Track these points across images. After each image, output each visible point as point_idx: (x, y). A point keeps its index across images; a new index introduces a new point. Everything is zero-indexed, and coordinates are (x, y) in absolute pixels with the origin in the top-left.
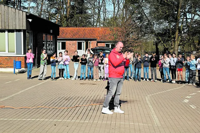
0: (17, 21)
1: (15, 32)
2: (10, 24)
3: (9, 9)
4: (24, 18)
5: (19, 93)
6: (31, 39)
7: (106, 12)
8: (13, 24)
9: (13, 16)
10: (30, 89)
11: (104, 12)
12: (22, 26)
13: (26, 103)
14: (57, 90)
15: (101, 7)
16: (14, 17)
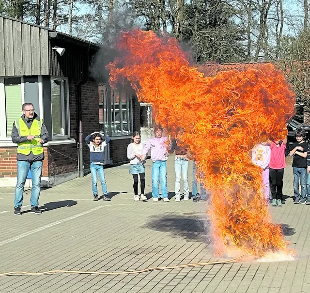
0: (27, 54)
1: (22, 84)
2: (8, 64)
3: (6, 24)
4: (43, 45)
5: (16, 238)
6: (65, 101)
7: (282, 20)
8: (16, 62)
9: (16, 42)
10: (48, 228)
11: (278, 20)
12: (39, 66)
13: (25, 262)
14: (117, 230)
15: (269, 6)
16: (19, 44)
